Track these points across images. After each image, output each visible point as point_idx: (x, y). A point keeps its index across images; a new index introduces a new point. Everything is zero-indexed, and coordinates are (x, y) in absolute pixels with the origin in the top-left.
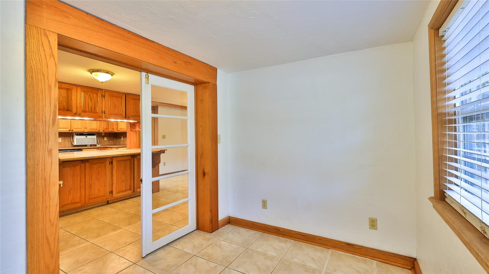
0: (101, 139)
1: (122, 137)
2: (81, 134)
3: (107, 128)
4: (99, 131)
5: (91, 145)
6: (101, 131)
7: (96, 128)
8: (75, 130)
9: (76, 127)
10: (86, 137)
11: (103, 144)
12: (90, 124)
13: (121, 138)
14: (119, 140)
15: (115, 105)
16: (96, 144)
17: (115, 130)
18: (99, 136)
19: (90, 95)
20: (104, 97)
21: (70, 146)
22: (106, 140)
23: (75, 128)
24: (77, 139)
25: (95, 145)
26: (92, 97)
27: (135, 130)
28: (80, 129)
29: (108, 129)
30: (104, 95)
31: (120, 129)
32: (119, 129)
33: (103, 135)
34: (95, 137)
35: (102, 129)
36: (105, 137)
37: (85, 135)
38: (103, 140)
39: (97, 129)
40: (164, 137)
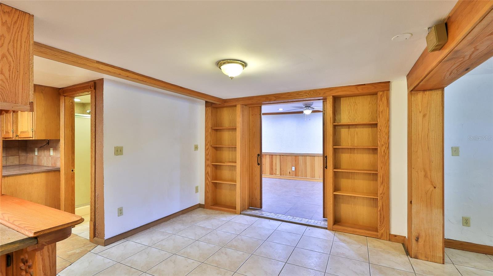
1: (36, 149)
13: (34, 151)
14: (30, 155)
17: (11, 135)
31: (22, 132)
32: (19, 134)
40: (119, 151)
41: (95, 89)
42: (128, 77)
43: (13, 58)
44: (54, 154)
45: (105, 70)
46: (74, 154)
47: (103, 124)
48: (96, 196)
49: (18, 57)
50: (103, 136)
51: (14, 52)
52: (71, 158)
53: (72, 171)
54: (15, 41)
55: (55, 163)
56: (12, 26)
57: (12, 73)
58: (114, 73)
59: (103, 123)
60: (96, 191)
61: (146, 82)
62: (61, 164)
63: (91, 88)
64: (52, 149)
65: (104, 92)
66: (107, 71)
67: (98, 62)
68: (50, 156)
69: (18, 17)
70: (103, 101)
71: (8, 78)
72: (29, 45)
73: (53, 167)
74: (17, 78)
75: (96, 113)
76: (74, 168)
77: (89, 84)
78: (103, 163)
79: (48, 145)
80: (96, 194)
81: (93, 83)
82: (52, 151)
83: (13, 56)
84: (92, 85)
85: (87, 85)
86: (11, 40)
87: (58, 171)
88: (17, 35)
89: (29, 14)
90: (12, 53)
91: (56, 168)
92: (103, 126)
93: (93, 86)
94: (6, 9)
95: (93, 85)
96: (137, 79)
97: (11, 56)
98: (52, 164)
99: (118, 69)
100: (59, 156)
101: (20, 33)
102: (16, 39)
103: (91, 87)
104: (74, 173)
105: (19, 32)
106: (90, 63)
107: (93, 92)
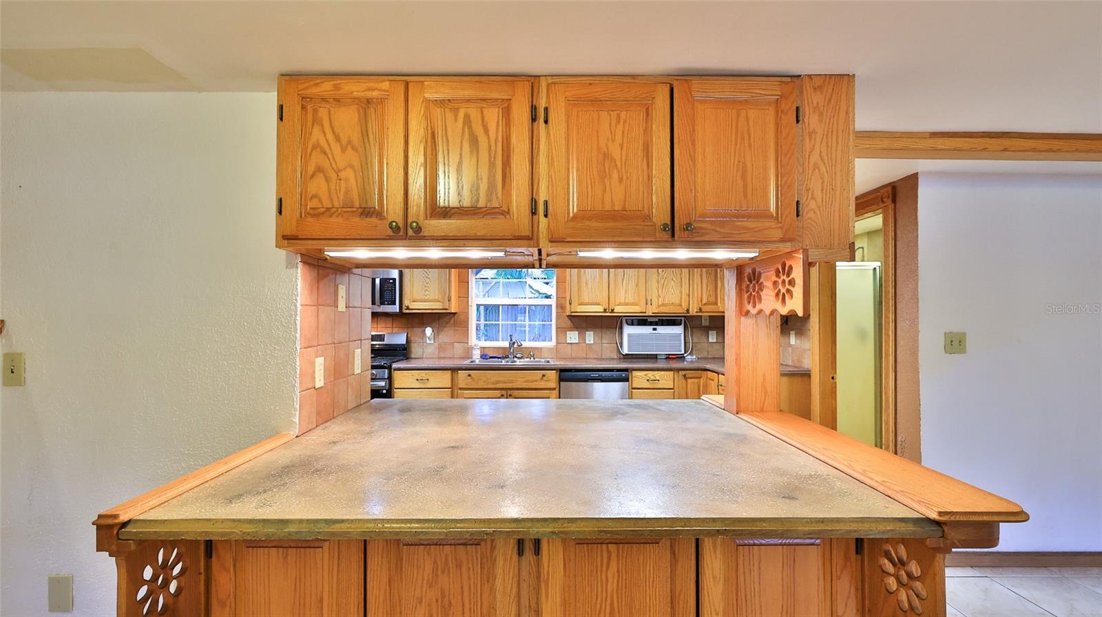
0: (697, 338)
2: (642, 321)
3: (712, 299)
4: (688, 311)
5: (669, 357)
6: (693, 311)
7: (678, 302)
8: (620, 310)
9: (623, 301)
10: (655, 329)
11: (705, 354)
12: (660, 291)
15: (607, 156)
16: (683, 352)
18: (692, 328)
19: (467, 121)
20: (546, 122)
21: (616, 357)
22: (715, 341)
23: (620, 304)
24: (629, 335)
25: (681, 358)
26: (479, 130)
27: (758, 307)
28: (632, 304)
29: (716, 304)
30: (546, 109)
33: (705, 323)
34: (678, 330)
35: (696, 305)
36: (710, 332)
37: (651, 324)
38: (703, 339)
39: (681, 305)
40: (955, 343)
41: (894, 201)
42: (1005, 150)
43: (827, 166)
44: (798, 342)
45: (948, 150)
46: (836, 345)
47: (918, 279)
48: (899, 443)
49: (834, 162)
50: (918, 307)
51: (827, 155)
52: (830, 352)
53: (833, 378)
54: (830, 135)
55: (799, 360)
56: (825, 109)
57: (826, 194)
58: (971, 150)
59: (917, 275)
60: (898, 432)
61: (1059, 150)
62: (811, 360)
63: (883, 202)
64: (794, 332)
65: (918, 206)
66: (954, 150)
67: (934, 135)
68: (790, 345)
69: (833, 89)
70: (916, 224)
71: (821, 204)
72: (849, 134)
73: (795, 367)
74: (832, 202)
75: (898, 255)
76: (835, 373)
77: (878, 194)
78: (918, 368)
79: (787, 324)
80: (899, 438)
81: (889, 189)
82: (794, 336)
83: (827, 162)
84: (886, 194)
85: (872, 196)
86: (824, 135)
87: (806, 375)
88: (831, 124)
89: (848, 75)
90: (825, 157)
91: (801, 369)
92: (917, 284)
93: (890, 198)
94: (818, 82)
95: (890, 193)
96: (1034, 150)
97: (825, 164)
98: (793, 361)
99: (982, 137)
100: (807, 345)
101: (836, 117)
102: (830, 131)
103: (885, 200)
104: (836, 383)
105: (834, 116)
106: (916, 143)
107: (890, 211)
